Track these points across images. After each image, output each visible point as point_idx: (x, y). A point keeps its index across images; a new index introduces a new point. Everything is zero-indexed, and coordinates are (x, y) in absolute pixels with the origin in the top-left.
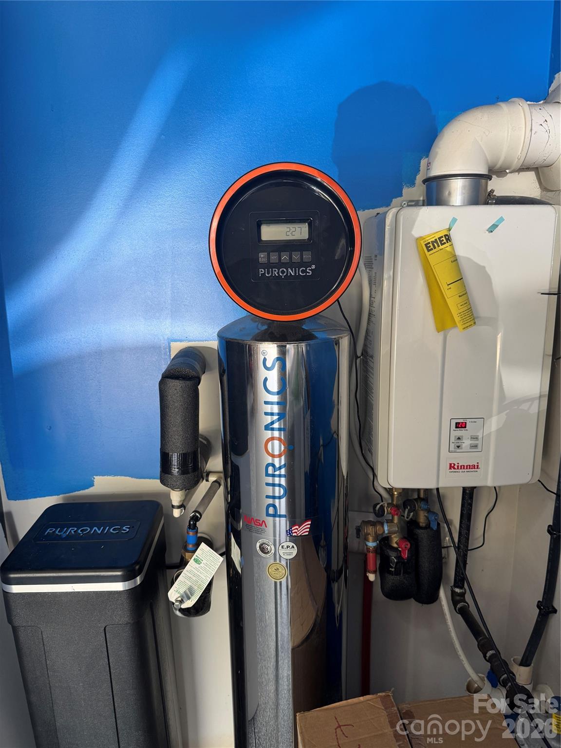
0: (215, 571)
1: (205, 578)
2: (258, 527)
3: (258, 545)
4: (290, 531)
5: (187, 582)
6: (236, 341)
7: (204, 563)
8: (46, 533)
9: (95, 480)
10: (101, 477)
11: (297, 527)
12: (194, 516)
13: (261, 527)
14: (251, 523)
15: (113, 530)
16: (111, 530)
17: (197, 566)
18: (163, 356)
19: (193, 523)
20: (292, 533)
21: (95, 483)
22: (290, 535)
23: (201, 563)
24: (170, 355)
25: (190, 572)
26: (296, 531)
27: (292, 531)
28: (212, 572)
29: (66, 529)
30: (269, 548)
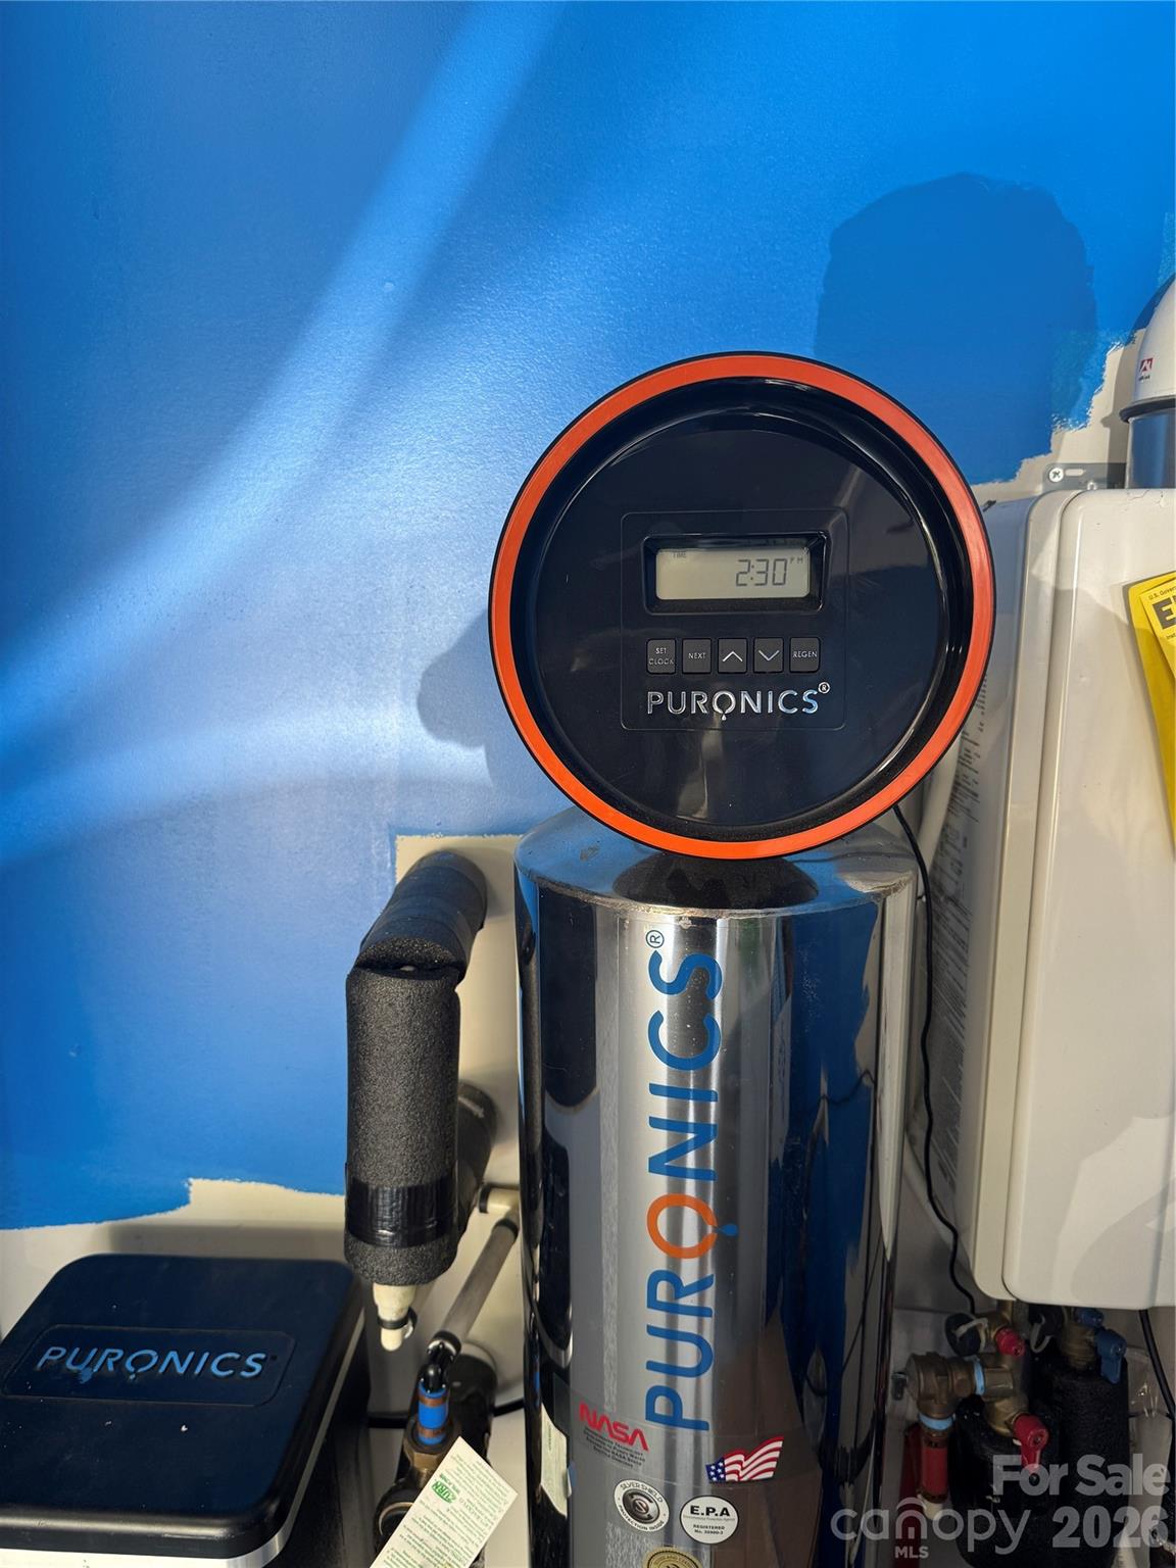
0: (493, 1527)
1: (463, 1544)
2: (621, 1444)
3: (619, 1493)
4: (717, 1467)
5: (414, 1555)
6: (568, 893)
7: (461, 1500)
8: (40, 1364)
9: (191, 1189)
10: (207, 1182)
11: (741, 1457)
12: (437, 1350)
13: (630, 1448)
14: (599, 1427)
15: (220, 1367)
16: (214, 1368)
17: (443, 1505)
18: (374, 872)
19: (436, 1372)
20: (724, 1472)
21: (192, 1197)
22: (719, 1478)
23: (454, 1498)
24: (393, 871)
25: (423, 1523)
26: (737, 1467)
27: (723, 1468)
28: (486, 1530)
29: (95, 1350)
30: (652, 1507)
